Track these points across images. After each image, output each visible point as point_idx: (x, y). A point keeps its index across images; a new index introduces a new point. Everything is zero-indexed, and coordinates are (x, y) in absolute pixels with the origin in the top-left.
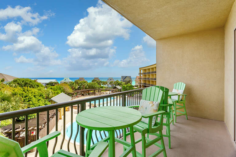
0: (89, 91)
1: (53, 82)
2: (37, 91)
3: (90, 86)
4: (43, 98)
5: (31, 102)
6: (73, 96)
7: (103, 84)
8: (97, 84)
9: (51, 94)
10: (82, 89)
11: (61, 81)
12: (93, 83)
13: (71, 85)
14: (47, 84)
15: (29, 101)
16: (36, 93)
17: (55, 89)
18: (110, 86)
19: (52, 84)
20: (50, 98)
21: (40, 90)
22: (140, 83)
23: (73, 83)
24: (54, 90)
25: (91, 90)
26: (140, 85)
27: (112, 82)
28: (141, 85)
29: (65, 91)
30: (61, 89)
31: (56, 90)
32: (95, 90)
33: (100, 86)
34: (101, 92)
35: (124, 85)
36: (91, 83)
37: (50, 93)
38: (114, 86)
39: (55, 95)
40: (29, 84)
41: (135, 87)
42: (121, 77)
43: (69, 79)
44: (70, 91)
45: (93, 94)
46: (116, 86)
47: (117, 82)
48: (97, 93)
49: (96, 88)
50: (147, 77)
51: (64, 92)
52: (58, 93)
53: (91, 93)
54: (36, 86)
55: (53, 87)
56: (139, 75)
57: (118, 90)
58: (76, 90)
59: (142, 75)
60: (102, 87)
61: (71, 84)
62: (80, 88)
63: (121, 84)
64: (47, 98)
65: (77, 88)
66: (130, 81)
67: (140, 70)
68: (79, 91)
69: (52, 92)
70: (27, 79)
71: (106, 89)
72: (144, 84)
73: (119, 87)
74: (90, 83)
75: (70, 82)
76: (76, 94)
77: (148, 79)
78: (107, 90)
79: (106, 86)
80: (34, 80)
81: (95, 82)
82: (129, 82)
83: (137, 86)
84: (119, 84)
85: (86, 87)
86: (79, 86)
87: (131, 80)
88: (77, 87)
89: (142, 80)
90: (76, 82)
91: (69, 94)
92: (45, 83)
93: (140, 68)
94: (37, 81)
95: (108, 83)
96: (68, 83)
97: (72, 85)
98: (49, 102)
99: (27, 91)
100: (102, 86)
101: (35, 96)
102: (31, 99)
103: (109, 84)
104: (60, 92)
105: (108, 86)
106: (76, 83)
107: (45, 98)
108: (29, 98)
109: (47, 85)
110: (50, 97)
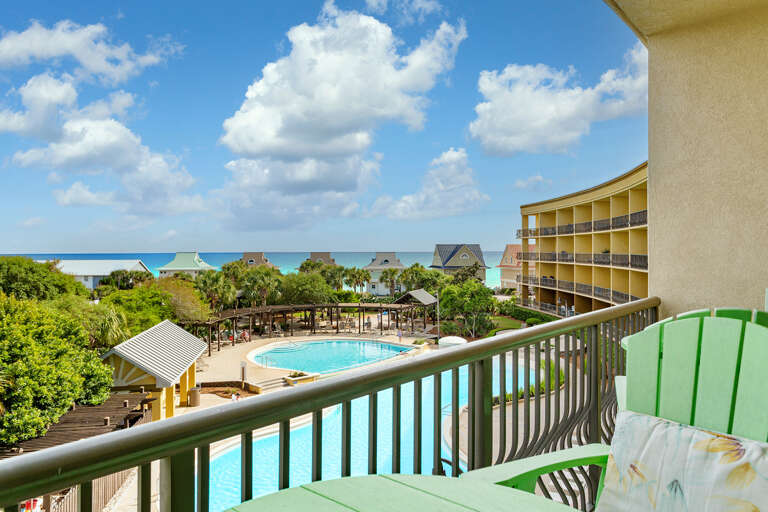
0: (288, 311)
1: (129, 270)
2: (54, 312)
3: (293, 290)
4: (80, 343)
5: (21, 366)
6: (214, 338)
7: (348, 283)
8: (323, 280)
9: (115, 325)
10: (254, 303)
11: (163, 269)
12: (305, 274)
13: (206, 285)
14: (104, 281)
15: (14, 358)
16: (44, 321)
17: (134, 304)
18: (383, 290)
19: (121, 281)
20: (111, 343)
21: (67, 309)
22: (526, 279)
23: (214, 275)
24: (129, 308)
25: (297, 310)
26: (526, 288)
27: (393, 273)
28: (531, 286)
29: (177, 314)
30: (160, 304)
31: (139, 308)
32: (312, 311)
33: (335, 291)
34: (339, 318)
35: (448, 287)
36: (293, 275)
37: (110, 320)
38: (403, 289)
39: (134, 333)
40: (25, 281)
41: (501, 298)
42: (433, 249)
43: (197, 257)
44: (203, 312)
45: (304, 328)
46: (409, 289)
47: (415, 270)
48: (323, 323)
49: (316, 300)
50: (558, 249)
51: (175, 317)
52: (145, 324)
53: (295, 321)
54: (55, 291)
55: (124, 294)
56: (520, 242)
57: (417, 310)
58: (227, 307)
59: (532, 242)
60: (346, 297)
61: (205, 282)
62: (245, 301)
63: (434, 283)
64: (100, 345)
65: (231, 297)
66: (476, 266)
67: (525, 217)
68: (243, 312)
69: (119, 317)
70: (16, 260)
71: (366, 305)
72: (544, 280)
73: (425, 297)
74: (291, 278)
75: (200, 272)
76: (227, 325)
77: (564, 255)
78: (367, 310)
79: (365, 289)
80: (44, 262)
81: (316, 273)
82: (473, 273)
83: (511, 291)
84: (423, 284)
85: (273, 294)
86: (239, 288)
87: (480, 263)
88: (233, 294)
89: (532, 263)
90: (230, 273)
91: (197, 325)
92: (94, 276)
93: (522, 207)
94: (58, 266)
95: (375, 279)
96: (194, 275)
97: (212, 285)
98: (107, 361)
99: (7, 312)
100: (346, 288)
101: (39, 337)
102: (21, 348)
103: (377, 280)
104: (153, 317)
105: (374, 292)
106: (227, 276)
107: (87, 342)
108: (15, 346)
109: (103, 283)
110: (113, 339)
